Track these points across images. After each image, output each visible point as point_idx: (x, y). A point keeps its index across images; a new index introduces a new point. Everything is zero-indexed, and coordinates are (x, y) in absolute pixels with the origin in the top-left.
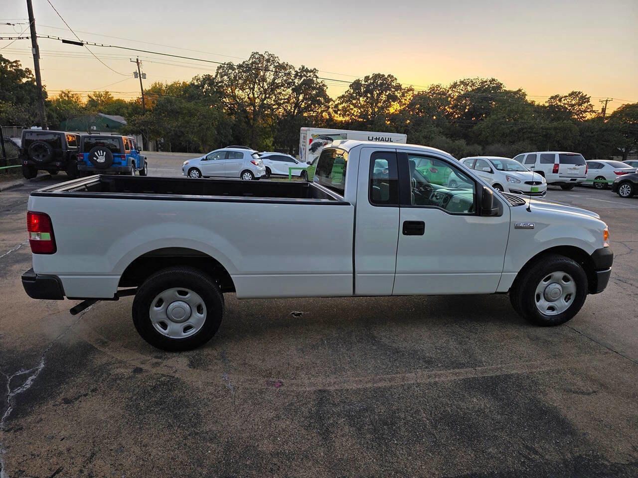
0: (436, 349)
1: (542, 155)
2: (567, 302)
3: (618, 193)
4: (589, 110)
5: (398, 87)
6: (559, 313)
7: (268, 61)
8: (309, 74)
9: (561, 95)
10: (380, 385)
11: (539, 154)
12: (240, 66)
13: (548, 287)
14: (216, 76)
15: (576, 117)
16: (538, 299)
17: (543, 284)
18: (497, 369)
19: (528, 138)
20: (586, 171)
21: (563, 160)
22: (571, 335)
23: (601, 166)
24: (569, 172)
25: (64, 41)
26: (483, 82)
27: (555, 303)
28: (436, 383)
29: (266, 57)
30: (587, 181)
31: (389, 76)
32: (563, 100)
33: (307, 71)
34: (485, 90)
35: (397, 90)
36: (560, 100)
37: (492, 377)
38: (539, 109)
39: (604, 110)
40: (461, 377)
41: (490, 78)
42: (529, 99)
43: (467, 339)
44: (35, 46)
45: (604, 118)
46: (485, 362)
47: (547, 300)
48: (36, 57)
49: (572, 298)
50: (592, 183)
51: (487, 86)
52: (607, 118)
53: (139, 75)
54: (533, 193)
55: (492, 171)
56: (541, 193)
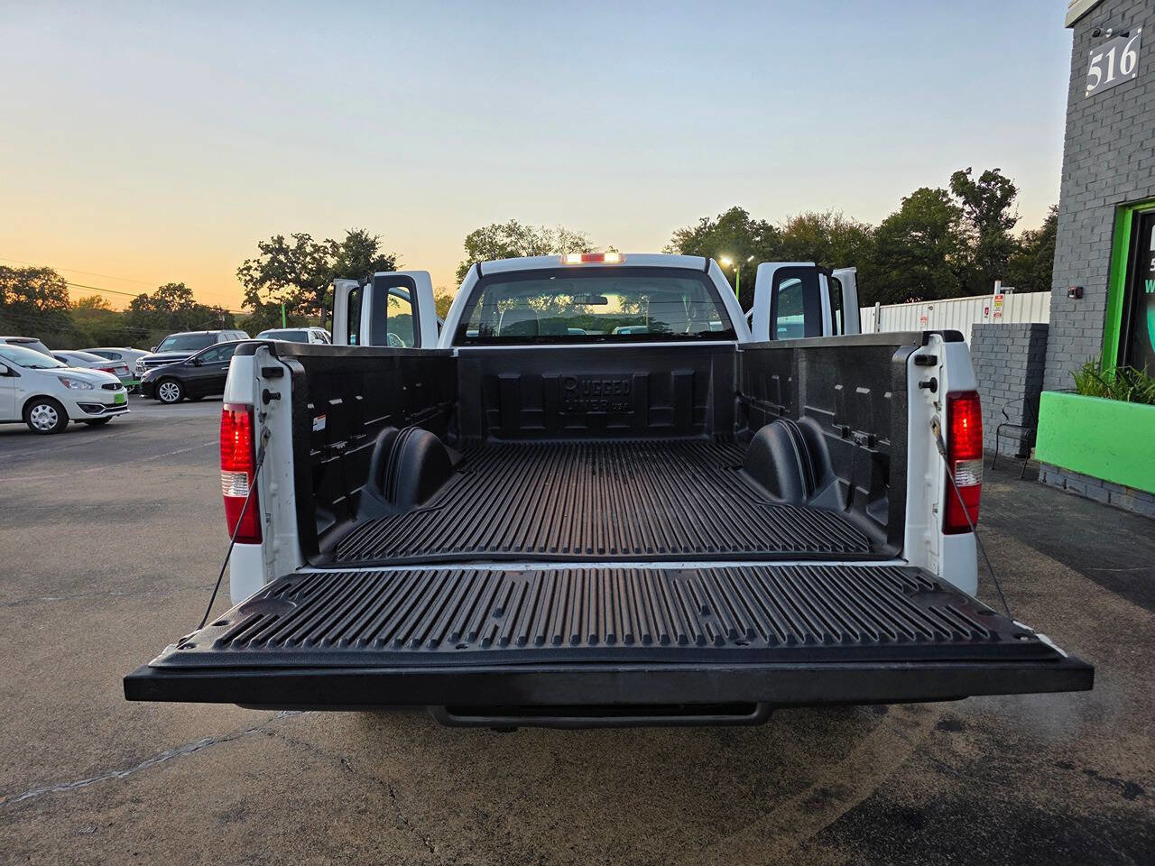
3: (158, 397)
54: (117, 405)
55: (11, 373)
56: (125, 403)
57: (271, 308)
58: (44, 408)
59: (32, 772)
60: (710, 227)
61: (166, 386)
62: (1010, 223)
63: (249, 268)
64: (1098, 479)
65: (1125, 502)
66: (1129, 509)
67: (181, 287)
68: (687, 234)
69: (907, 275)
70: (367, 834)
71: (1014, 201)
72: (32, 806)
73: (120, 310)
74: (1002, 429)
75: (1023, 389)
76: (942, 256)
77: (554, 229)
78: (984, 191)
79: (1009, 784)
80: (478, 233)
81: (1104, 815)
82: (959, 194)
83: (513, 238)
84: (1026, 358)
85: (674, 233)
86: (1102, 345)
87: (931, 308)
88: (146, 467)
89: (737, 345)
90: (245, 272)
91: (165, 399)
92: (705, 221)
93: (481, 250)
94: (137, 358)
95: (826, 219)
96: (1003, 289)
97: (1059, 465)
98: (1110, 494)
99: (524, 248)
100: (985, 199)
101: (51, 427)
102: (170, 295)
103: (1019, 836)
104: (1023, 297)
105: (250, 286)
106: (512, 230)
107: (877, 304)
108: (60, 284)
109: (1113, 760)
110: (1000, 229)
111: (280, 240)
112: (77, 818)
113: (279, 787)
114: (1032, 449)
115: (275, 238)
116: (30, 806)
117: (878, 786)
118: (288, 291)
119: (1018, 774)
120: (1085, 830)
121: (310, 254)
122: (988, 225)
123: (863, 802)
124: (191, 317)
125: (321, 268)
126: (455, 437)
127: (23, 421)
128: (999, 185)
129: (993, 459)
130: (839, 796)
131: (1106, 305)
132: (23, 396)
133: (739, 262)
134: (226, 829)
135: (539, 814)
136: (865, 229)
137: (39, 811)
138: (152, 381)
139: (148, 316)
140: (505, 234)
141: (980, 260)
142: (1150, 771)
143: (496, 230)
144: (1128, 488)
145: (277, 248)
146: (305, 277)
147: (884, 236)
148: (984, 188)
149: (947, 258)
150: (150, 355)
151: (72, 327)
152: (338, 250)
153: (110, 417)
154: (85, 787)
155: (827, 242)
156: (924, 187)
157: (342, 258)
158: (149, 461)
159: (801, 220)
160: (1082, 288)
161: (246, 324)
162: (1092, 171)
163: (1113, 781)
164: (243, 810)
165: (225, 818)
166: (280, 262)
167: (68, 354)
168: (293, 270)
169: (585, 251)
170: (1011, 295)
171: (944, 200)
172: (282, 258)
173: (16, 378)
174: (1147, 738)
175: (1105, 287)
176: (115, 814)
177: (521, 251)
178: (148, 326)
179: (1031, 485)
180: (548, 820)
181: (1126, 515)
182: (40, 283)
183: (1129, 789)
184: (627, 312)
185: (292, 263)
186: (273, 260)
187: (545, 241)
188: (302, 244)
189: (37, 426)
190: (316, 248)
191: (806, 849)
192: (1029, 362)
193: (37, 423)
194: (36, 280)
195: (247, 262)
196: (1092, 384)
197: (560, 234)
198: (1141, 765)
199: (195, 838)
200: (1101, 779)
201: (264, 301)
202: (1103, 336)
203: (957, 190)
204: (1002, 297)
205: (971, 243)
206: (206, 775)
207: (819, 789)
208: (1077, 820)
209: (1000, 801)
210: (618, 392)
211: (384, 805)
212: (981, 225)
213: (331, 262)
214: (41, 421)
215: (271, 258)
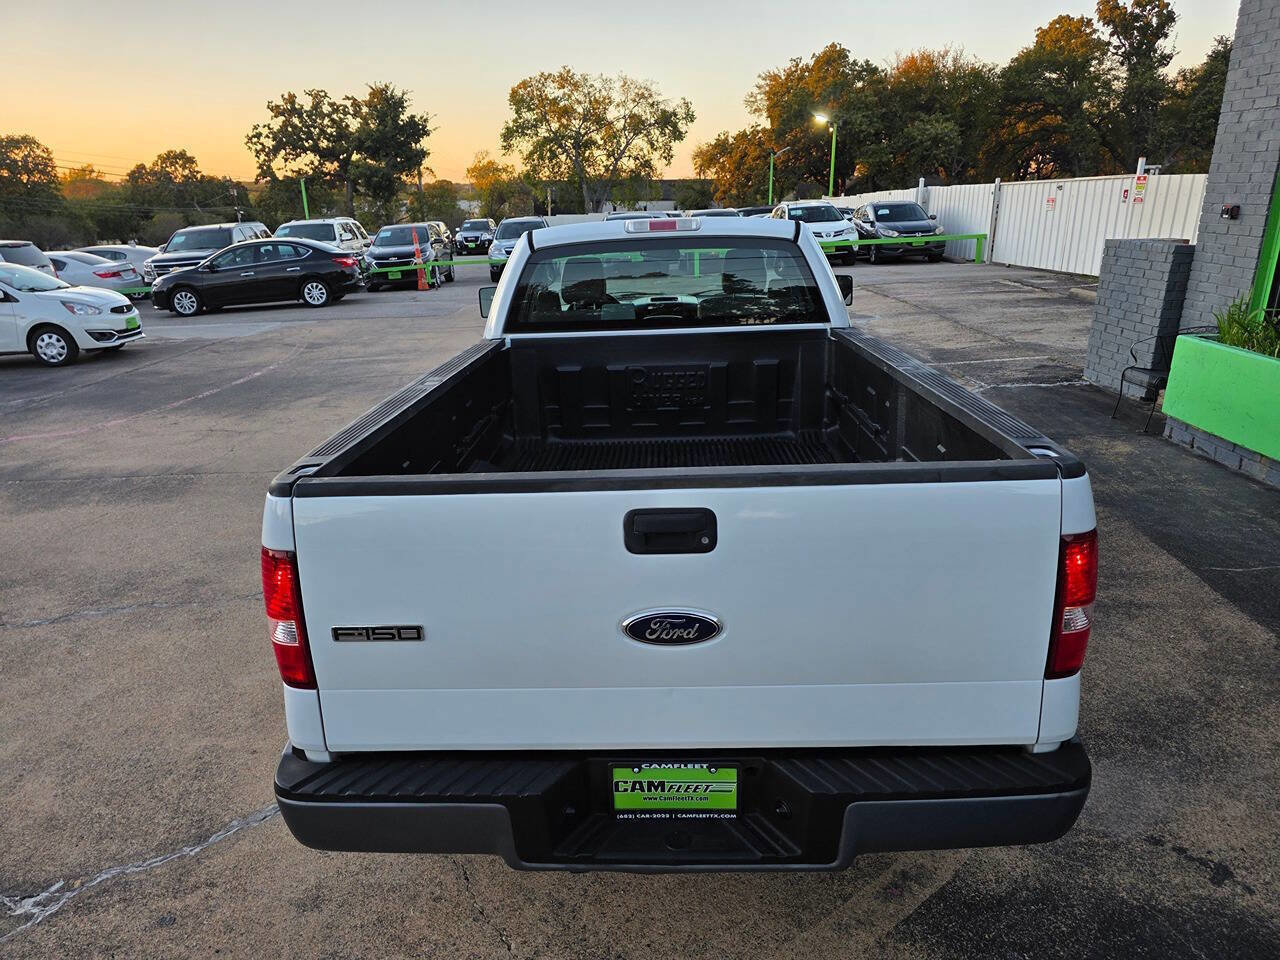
3: (174, 309)
54: (130, 330)
55: (7, 298)
56: (139, 327)
57: (290, 183)
58: (50, 337)
59: (102, 847)
60: (803, 70)
61: (181, 296)
62: (1165, 59)
63: (259, 135)
64: (1229, 442)
65: (1258, 471)
66: (1261, 479)
67: (182, 155)
68: (775, 78)
69: (1036, 127)
70: (443, 927)
71: (1173, 31)
72: (108, 891)
73: (117, 179)
74: (1128, 373)
75: (1157, 322)
76: (1080, 103)
77: (614, 77)
78: (1137, 18)
79: (1094, 866)
80: (524, 84)
81: (1188, 905)
82: (1107, 23)
83: (566, 90)
84: (1164, 287)
85: (759, 76)
86: (1254, 278)
87: (1060, 188)
88: (172, 418)
89: (829, 331)
90: (255, 140)
91: (181, 310)
92: (796, 62)
93: (529, 106)
94: (144, 257)
95: (943, 58)
96: (1147, 167)
97: (1188, 422)
98: (1241, 460)
99: (580, 103)
100: (1138, 28)
101: (61, 359)
102: (172, 164)
103: (1099, 930)
104: (1170, 179)
105: (263, 157)
106: (565, 80)
107: (998, 180)
108: (45, 155)
109: (1205, 834)
110: (1152, 68)
111: (291, 99)
112: (154, 907)
113: (352, 868)
114: (1160, 392)
115: (286, 96)
116: (105, 891)
117: (959, 867)
118: (306, 162)
119: (1105, 851)
120: (1167, 924)
121: (329, 115)
122: (1138, 63)
123: (943, 887)
124: (198, 191)
125: (342, 133)
126: (512, 439)
127: (30, 352)
128: (1156, 9)
129: (1115, 403)
130: (917, 880)
131: (1264, 230)
132: (26, 324)
133: (836, 116)
134: (303, 920)
135: (615, 903)
136: (990, 71)
137: (116, 898)
138: (165, 289)
139: (149, 191)
140: (556, 85)
141: (1124, 107)
142: (1243, 849)
143: (546, 79)
144: (1262, 456)
145: (288, 109)
146: (324, 144)
147: (1012, 80)
148: (1138, 15)
149: (1086, 105)
150: (160, 256)
151: (66, 208)
152: (361, 109)
153: (122, 345)
154: (158, 867)
155: (943, 88)
156: (1064, 14)
157: (364, 119)
158: (177, 409)
159: (913, 60)
160: (1238, 207)
161: (263, 203)
162: (1268, 60)
163: (1203, 862)
164: (319, 897)
165: (301, 907)
166: (294, 127)
167: (67, 257)
168: (310, 136)
169: (652, 105)
170: (1157, 176)
171: (1088, 31)
172: (296, 121)
173: (14, 304)
174: (1243, 806)
175: (1266, 208)
176: (192, 900)
177: (576, 106)
178: (150, 203)
179: (1153, 441)
180: (623, 909)
181: (1256, 487)
182: (22, 155)
183: (1218, 873)
184: (702, 177)
185: (308, 127)
186: (285, 125)
187: (604, 93)
188: (318, 103)
189: (45, 358)
190: (335, 108)
191: (883, 947)
192: (1167, 291)
193: (45, 354)
194: (16, 151)
195: (255, 128)
196: (1236, 331)
197: (622, 83)
198: (1234, 842)
199: (273, 931)
200: (1191, 859)
201: (280, 175)
202: (1256, 268)
203: (1105, 18)
204: (1145, 178)
205: (1117, 85)
206: (278, 851)
207: (899, 870)
208: (1160, 911)
209: (1083, 887)
210: (693, 384)
211: (458, 891)
212: (1130, 63)
213: (354, 124)
214: (48, 352)
215: (284, 122)
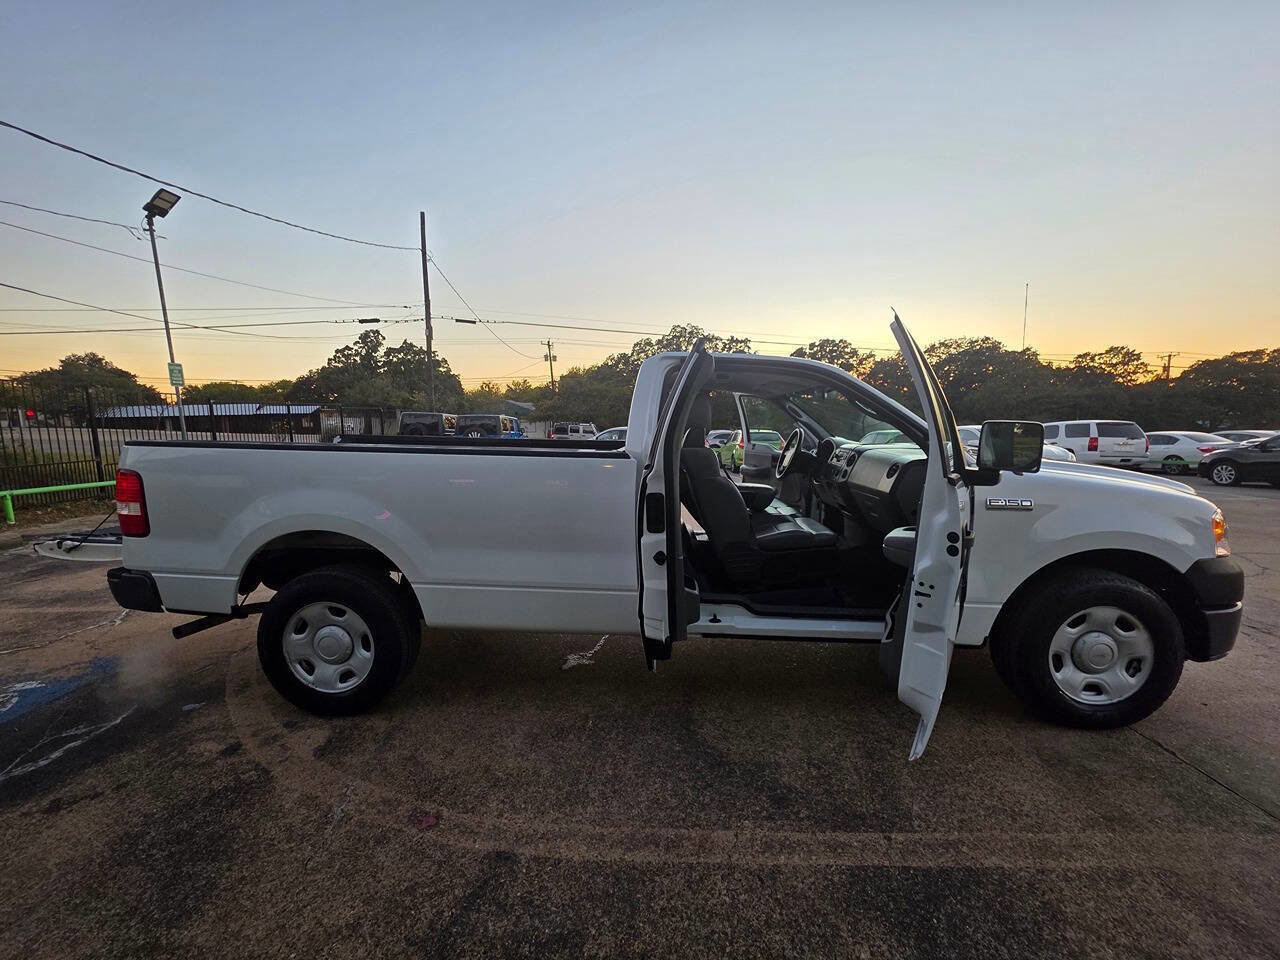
0: (808, 764)
1: (1067, 426)
2: (1132, 676)
3: (1211, 478)
4: (1141, 371)
5: (854, 353)
6: (1115, 701)
7: (691, 333)
8: (739, 345)
9: (1093, 352)
10: (639, 857)
11: (1062, 424)
12: (659, 342)
13: (1081, 641)
14: (632, 354)
15: (1121, 380)
16: (1059, 667)
17: (1066, 633)
18: (948, 845)
19: (1045, 410)
20: (1147, 448)
21: (1103, 431)
22: (1149, 757)
23: (1173, 440)
24: (1117, 448)
25: (457, 321)
26: (972, 342)
27: (1102, 676)
28: (776, 870)
29: (689, 330)
30: (1150, 462)
31: (841, 341)
32: (1097, 358)
33: (737, 341)
34: (977, 351)
35: (852, 357)
36: (1092, 359)
37: (927, 872)
38: (1061, 373)
39: (1166, 369)
40: (847, 861)
41: (982, 337)
42: (1043, 359)
43: (889, 747)
44: (429, 328)
45: (1168, 380)
46: (919, 817)
47: (1081, 667)
48: (429, 338)
49: (1146, 669)
50: (1160, 466)
51: (978, 347)
52: (1173, 380)
53: (550, 358)
61: (1222, 468)
91: (1218, 480)
109: (81, 818)
119: (153, 759)
163: (74, 803)
183: (58, 806)
200: (85, 798)
